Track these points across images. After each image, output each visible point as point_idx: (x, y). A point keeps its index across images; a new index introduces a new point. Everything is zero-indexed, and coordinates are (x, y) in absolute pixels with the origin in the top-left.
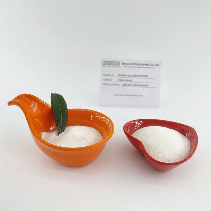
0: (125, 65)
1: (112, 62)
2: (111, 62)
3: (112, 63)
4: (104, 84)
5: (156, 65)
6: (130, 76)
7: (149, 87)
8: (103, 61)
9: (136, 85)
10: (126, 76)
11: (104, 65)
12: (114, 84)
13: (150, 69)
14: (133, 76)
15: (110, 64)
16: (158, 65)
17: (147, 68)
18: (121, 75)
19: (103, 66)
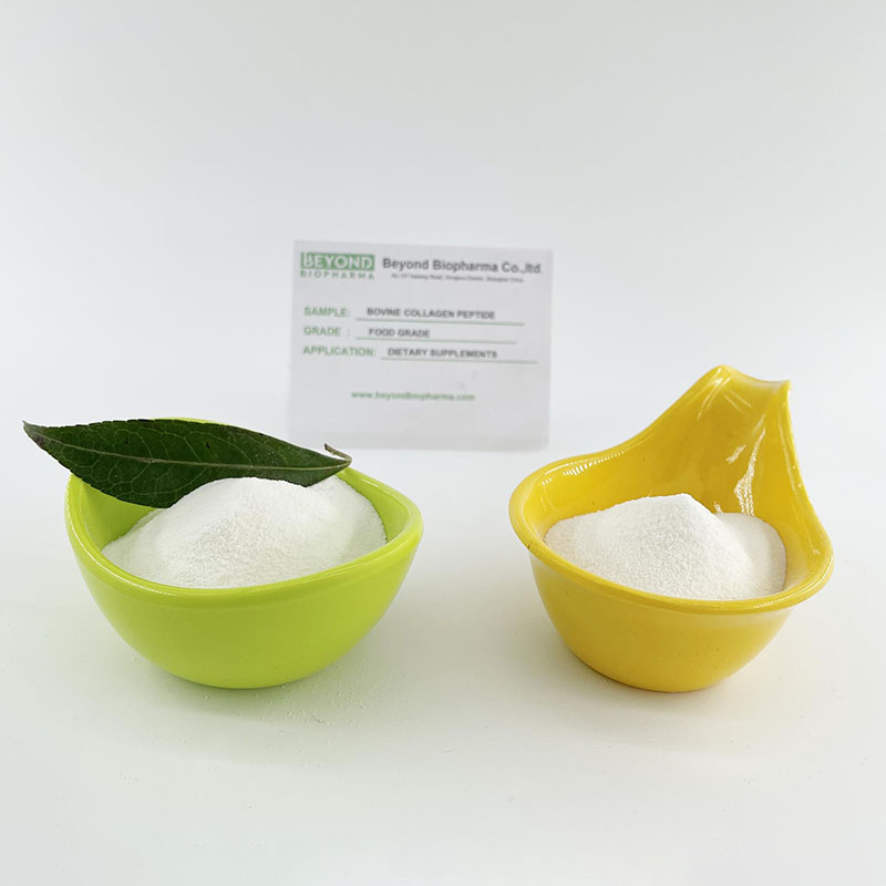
0: (396, 271)
1: (344, 258)
2: (336, 255)
3: (341, 261)
4: (306, 350)
5: (529, 267)
6: (418, 313)
7: (500, 362)
8: (303, 254)
9: (444, 352)
10: (402, 316)
11: (307, 271)
12: (351, 349)
13: (503, 283)
14: (431, 313)
15: (333, 266)
16: (538, 267)
17: (489, 279)
18: (382, 312)
19: (302, 273)
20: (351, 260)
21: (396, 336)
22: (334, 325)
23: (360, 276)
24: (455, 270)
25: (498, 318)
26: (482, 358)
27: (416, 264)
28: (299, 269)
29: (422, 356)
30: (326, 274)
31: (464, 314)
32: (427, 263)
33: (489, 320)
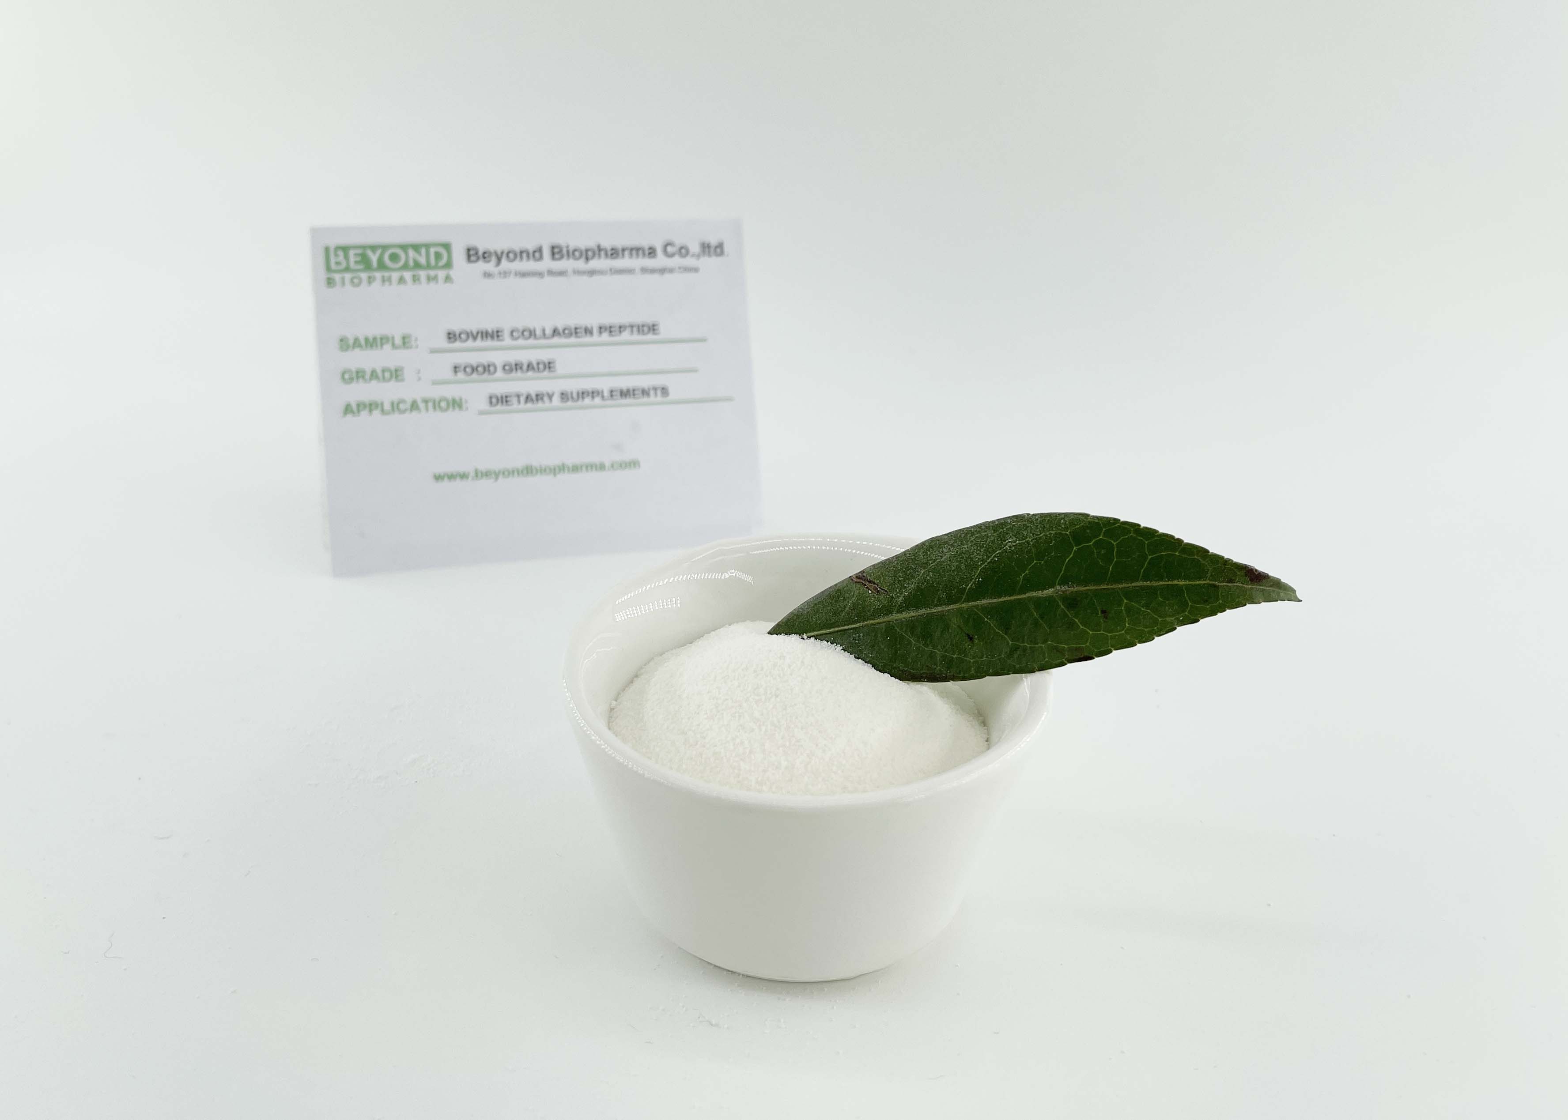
20: (411, 253)
21: (500, 374)
22: (392, 365)
23: (429, 279)
24: (587, 259)
25: (665, 331)
26: (645, 399)
27: (522, 254)
28: (323, 275)
29: (547, 404)
30: (370, 280)
31: (609, 329)
32: (540, 250)
33: (650, 337)
